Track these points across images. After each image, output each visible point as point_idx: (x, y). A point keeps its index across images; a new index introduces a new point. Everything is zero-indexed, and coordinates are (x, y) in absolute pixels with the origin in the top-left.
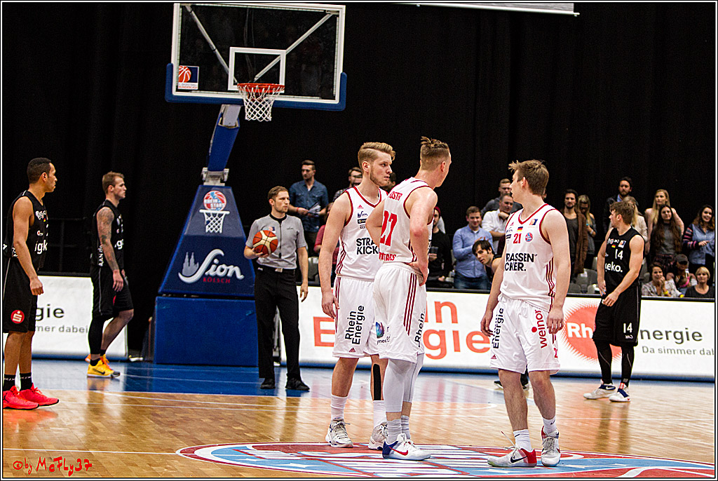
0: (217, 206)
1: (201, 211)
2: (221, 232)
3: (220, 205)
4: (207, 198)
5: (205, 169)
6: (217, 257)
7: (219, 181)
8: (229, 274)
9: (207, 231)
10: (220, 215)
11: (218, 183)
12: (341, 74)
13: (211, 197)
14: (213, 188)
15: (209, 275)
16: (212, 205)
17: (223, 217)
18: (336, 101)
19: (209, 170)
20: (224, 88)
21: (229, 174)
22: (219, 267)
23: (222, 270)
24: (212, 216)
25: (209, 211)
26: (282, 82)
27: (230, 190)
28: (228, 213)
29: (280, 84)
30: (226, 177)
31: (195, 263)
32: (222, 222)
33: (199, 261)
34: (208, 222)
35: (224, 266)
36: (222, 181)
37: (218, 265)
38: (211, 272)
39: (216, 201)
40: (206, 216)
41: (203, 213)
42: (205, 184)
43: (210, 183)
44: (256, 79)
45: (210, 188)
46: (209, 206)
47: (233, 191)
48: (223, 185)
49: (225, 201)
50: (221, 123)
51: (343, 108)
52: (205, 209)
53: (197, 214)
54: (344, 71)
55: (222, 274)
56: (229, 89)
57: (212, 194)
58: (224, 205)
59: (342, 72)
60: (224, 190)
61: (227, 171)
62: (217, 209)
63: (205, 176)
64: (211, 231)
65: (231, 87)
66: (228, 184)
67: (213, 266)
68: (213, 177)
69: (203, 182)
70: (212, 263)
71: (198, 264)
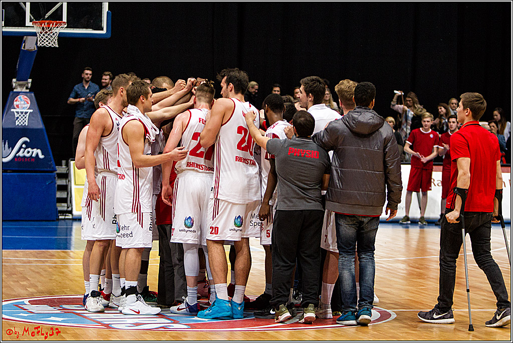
0: (24, 106)
1: (12, 110)
2: (27, 124)
3: (26, 105)
4: (16, 101)
5: (14, 80)
6: (25, 143)
7: (25, 88)
8: (34, 155)
9: (17, 124)
10: (26, 113)
11: (24, 90)
12: (107, 12)
13: (19, 100)
14: (21, 94)
15: (19, 156)
16: (20, 106)
17: (28, 114)
18: (104, 32)
19: (17, 80)
20: (23, 24)
21: (32, 82)
22: (27, 150)
23: (28, 152)
24: (20, 114)
25: (17, 110)
26: (65, 19)
27: (33, 94)
28: (32, 111)
29: (63, 21)
30: (30, 85)
31: (9, 148)
32: (27, 118)
33: (12, 146)
34: (18, 118)
35: (30, 149)
36: (27, 88)
37: (25, 149)
38: (21, 154)
39: (23, 102)
40: (16, 114)
41: (13, 112)
42: (15, 90)
43: (19, 90)
44: (46, 17)
45: (18, 93)
46: (18, 106)
47: (35, 95)
48: (28, 91)
49: (29, 102)
50: (24, 48)
51: (109, 36)
52: (15, 109)
53: (9, 112)
54: (109, 10)
55: (28, 155)
56: (26, 25)
57: (20, 98)
58: (29, 105)
59: (107, 10)
60: (28, 94)
61: (30, 80)
62: (24, 108)
63: (14, 85)
64: (20, 125)
65: (28, 23)
66: (31, 90)
67: (22, 150)
68: (21, 86)
69: (13, 89)
70: (21, 147)
71: (11, 148)
